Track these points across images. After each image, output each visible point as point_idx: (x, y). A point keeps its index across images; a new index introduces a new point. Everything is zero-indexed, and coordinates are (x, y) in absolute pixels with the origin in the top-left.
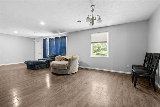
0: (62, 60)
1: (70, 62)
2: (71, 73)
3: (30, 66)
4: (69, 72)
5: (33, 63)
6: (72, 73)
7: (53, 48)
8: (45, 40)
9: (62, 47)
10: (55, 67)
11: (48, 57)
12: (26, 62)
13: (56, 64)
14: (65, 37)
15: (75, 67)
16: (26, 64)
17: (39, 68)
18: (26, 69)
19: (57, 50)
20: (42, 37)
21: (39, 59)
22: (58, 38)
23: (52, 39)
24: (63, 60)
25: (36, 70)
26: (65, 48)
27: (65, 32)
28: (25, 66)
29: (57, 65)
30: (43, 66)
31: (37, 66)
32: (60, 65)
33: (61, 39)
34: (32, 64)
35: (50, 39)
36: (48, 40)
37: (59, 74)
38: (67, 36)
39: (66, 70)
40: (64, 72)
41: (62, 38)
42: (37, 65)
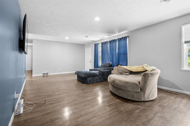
0: (123, 72)
1: (147, 80)
2: (148, 100)
3: (80, 78)
4: (144, 97)
5: (85, 75)
6: (150, 100)
7: (107, 56)
8: (96, 45)
9: (120, 53)
10: (118, 85)
11: (101, 67)
12: (77, 73)
13: (120, 81)
14: (125, 38)
15: (154, 89)
16: (77, 75)
17: (92, 81)
18: (77, 81)
19: (112, 57)
20: (94, 41)
21: (90, 70)
22: (114, 41)
23: (106, 43)
24: (126, 72)
25: (88, 84)
26: (125, 54)
27: (126, 30)
28: (76, 77)
29: (122, 83)
30: (97, 79)
31: (89, 79)
32: (127, 83)
33: (118, 41)
34: (83, 76)
35: (102, 43)
36: (100, 45)
37: (126, 97)
38: (128, 36)
39: (138, 94)
40: (134, 96)
41: (120, 40)
42: (89, 77)
